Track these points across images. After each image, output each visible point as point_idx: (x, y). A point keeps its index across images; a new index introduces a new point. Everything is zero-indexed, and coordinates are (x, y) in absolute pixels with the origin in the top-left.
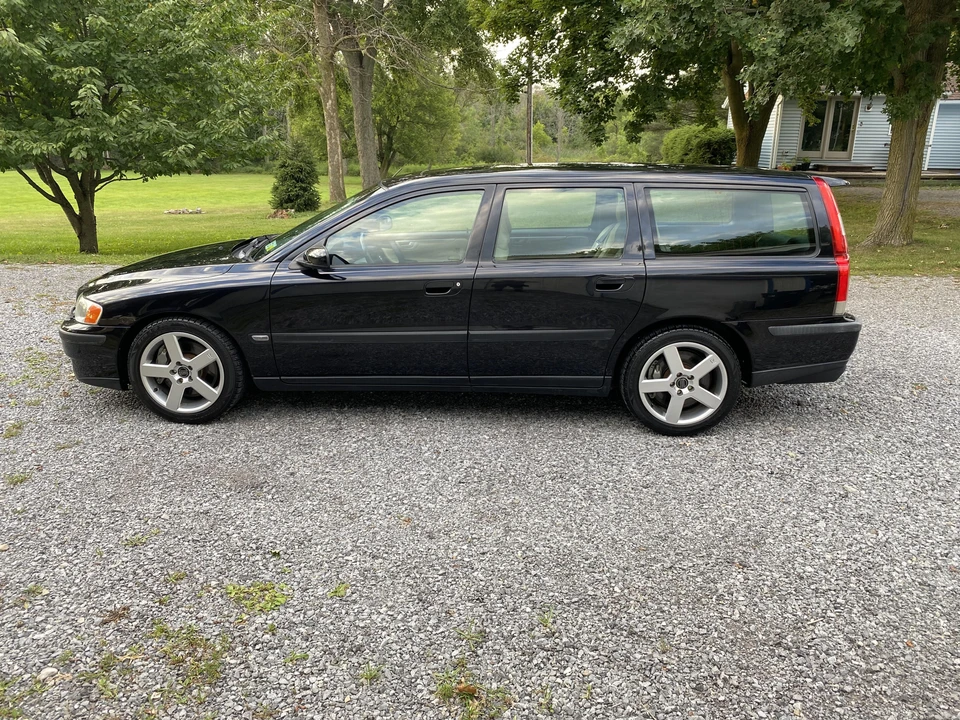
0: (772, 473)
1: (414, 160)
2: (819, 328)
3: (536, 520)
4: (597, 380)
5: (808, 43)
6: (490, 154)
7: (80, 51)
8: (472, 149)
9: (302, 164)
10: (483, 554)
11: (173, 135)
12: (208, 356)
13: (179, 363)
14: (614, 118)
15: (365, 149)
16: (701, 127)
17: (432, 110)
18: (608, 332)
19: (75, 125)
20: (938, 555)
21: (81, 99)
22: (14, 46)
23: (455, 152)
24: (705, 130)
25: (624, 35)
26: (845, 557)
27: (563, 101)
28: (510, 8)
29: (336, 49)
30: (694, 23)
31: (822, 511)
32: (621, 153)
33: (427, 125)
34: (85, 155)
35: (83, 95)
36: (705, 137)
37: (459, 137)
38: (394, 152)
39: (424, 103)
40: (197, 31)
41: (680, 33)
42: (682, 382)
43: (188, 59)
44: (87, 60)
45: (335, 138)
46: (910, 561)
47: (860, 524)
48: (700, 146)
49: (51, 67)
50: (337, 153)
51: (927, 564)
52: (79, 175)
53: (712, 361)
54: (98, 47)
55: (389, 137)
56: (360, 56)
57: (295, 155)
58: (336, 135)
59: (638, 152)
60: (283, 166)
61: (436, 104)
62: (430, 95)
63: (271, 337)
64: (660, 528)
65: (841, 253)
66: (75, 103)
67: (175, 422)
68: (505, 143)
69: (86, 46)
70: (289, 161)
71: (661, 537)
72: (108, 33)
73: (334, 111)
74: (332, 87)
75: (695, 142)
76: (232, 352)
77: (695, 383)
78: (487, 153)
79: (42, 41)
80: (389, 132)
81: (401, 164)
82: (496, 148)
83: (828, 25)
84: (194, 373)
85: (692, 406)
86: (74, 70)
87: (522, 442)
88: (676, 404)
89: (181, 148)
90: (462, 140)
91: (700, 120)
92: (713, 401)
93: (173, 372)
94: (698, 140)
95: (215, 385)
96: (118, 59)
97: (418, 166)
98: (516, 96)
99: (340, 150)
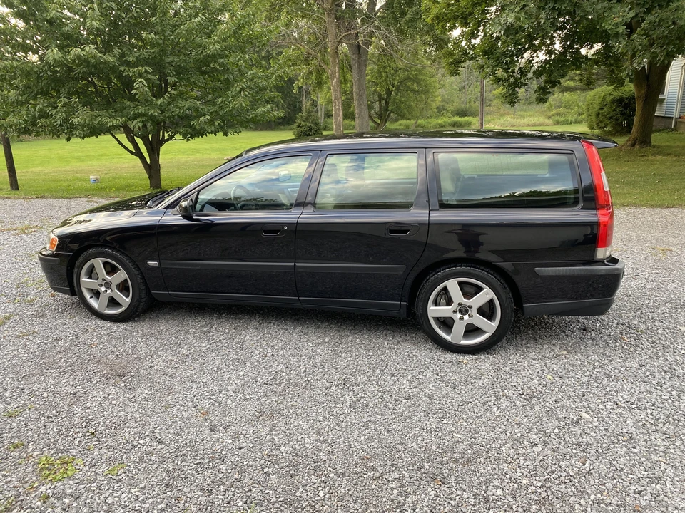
0: (523, 394)
1: (403, 117)
2: (580, 270)
3: (300, 423)
4: (396, 305)
5: (657, 20)
6: (463, 111)
7: (141, 57)
8: (450, 108)
9: (312, 125)
10: (240, 449)
11: (200, 110)
12: (122, 275)
13: (104, 280)
14: (526, 84)
15: (361, 112)
16: (612, 87)
17: (418, 81)
18: (400, 268)
19: (137, 105)
20: (631, 492)
21: (136, 89)
22: (95, 56)
23: (436, 110)
24: (615, 89)
25: (500, 24)
26: (539, 484)
27: (484, 74)
28: (449, 5)
29: (340, 42)
30: (557, 10)
31: (545, 435)
32: (565, 107)
33: (414, 91)
34: (140, 125)
35: (137, 86)
36: (617, 94)
37: (439, 99)
38: (390, 113)
39: (412, 77)
40: (216, 38)
41: (547, 19)
42: (464, 310)
43: (214, 57)
44: (146, 62)
45: (338, 105)
46: (599, 495)
47: (574, 451)
48: (613, 102)
49: (122, 68)
50: (339, 116)
51: (614, 501)
52: (150, 136)
53: (487, 294)
54: (153, 53)
55: (386, 102)
56: (359, 46)
57: (307, 119)
58: (339, 103)
59: (578, 106)
60: (299, 126)
61: (420, 77)
62: (416, 70)
63: (160, 263)
64: (393, 439)
65: (607, 205)
66: (134, 92)
67: (104, 320)
68: (475, 102)
69: (144, 53)
70: (303, 123)
71: (390, 447)
72: (158, 43)
73: (338, 86)
74: (337, 69)
75: (609, 99)
76: (136, 273)
77: (474, 312)
78: (460, 110)
79: (117, 51)
80: (387, 98)
81: (396, 120)
82: (468, 106)
83: (675, 5)
84: (114, 286)
85: (472, 330)
86: (136, 69)
87: (335, 351)
88: (459, 328)
89: (201, 119)
90: (443, 101)
91: (611, 82)
92: (490, 327)
93: (101, 285)
94: (612, 97)
95: (127, 296)
96: (169, 60)
97: (408, 121)
98: (457, 70)
99: (341, 114)
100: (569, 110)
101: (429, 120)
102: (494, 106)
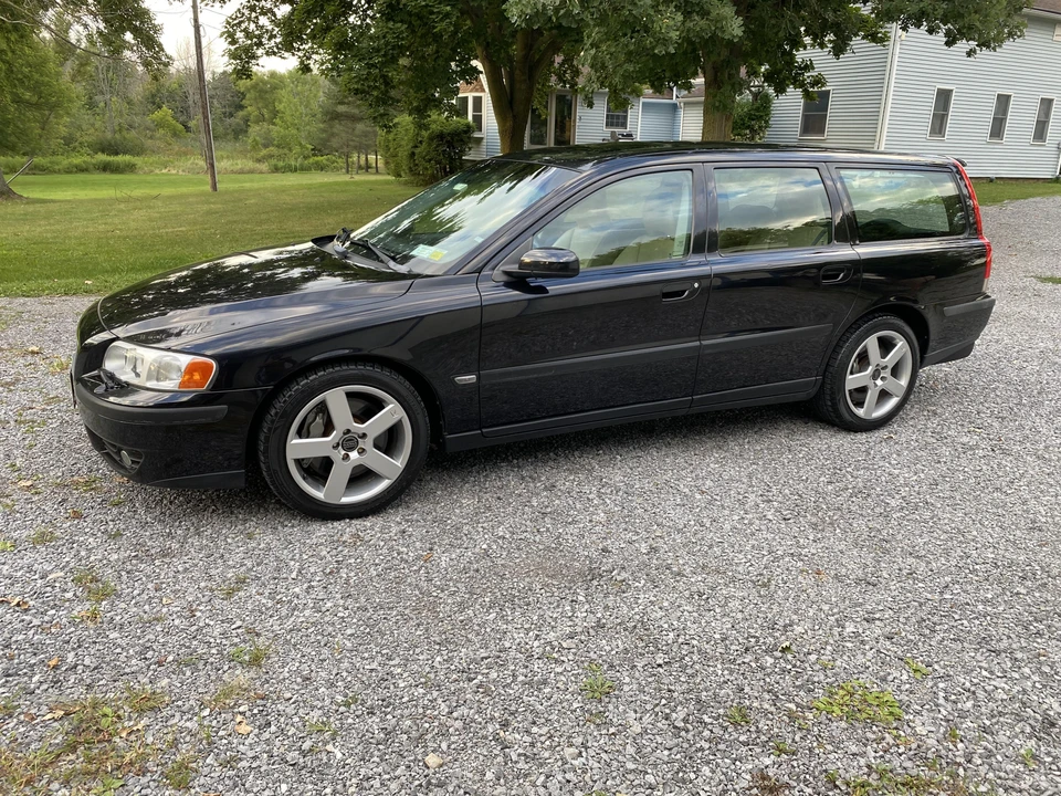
0: (993, 450)
2: (973, 305)
4: (810, 382)
6: (111, 144)
13: (348, 431)
18: (828, 327)
63: (479, 378)
75: (426, 133)
78: (101, 144)
82: (117, 136)
100: (286, 151)
101: (54, 158)
102: (160, 139)
